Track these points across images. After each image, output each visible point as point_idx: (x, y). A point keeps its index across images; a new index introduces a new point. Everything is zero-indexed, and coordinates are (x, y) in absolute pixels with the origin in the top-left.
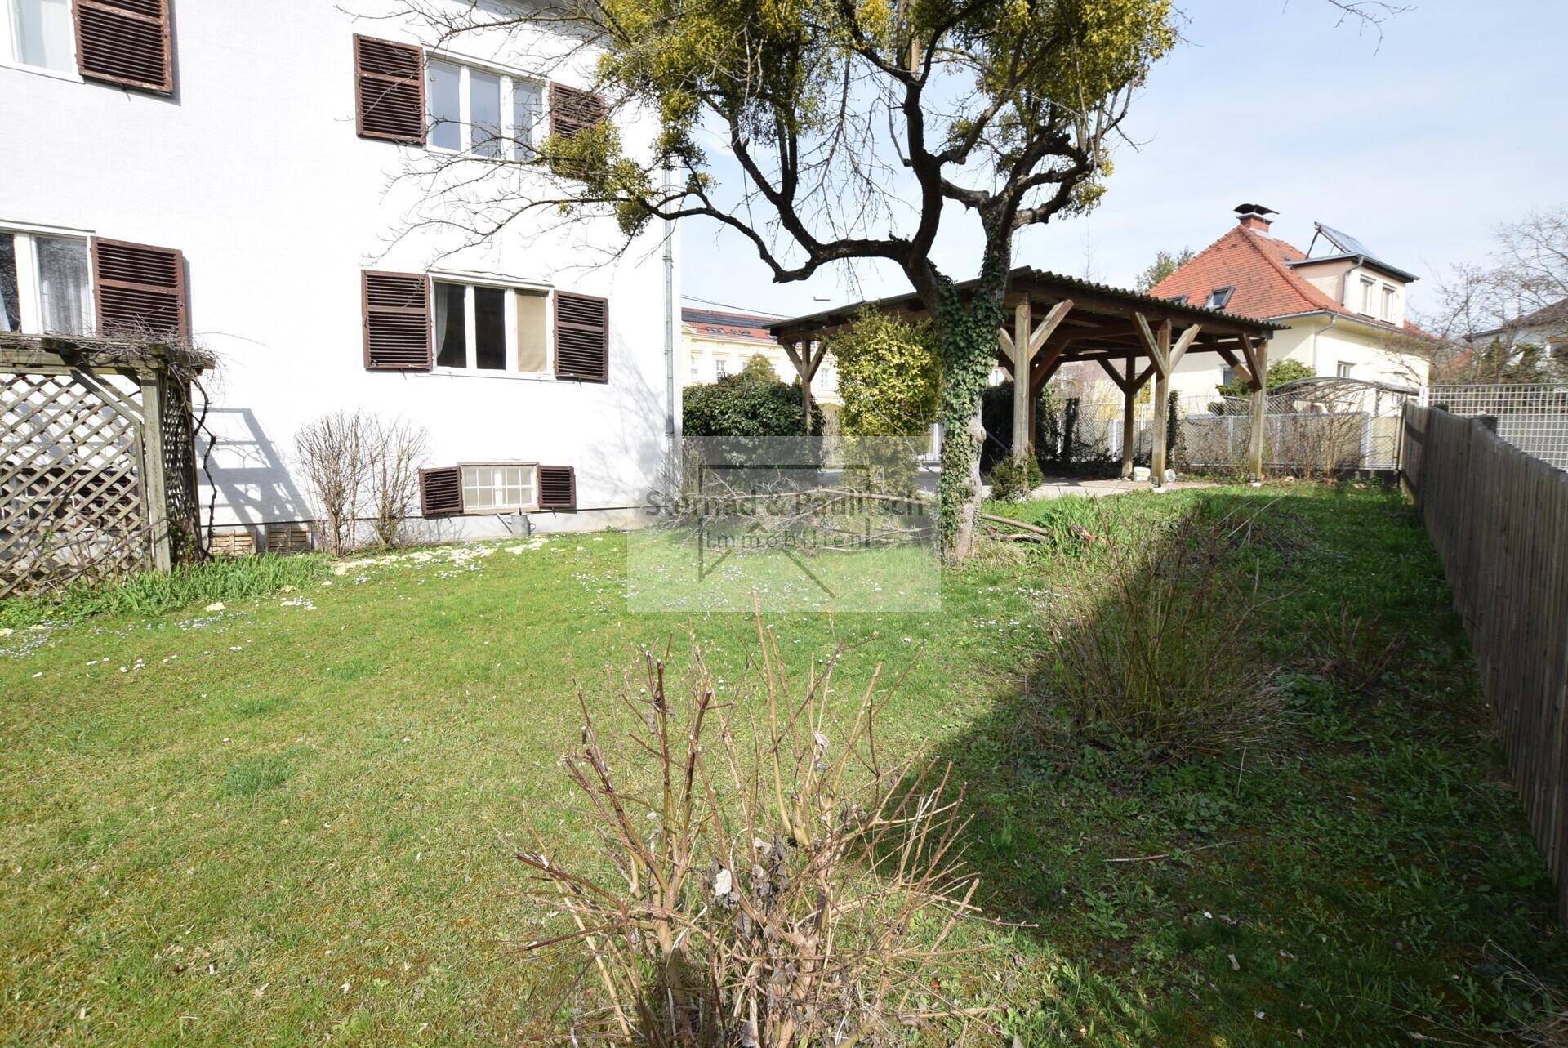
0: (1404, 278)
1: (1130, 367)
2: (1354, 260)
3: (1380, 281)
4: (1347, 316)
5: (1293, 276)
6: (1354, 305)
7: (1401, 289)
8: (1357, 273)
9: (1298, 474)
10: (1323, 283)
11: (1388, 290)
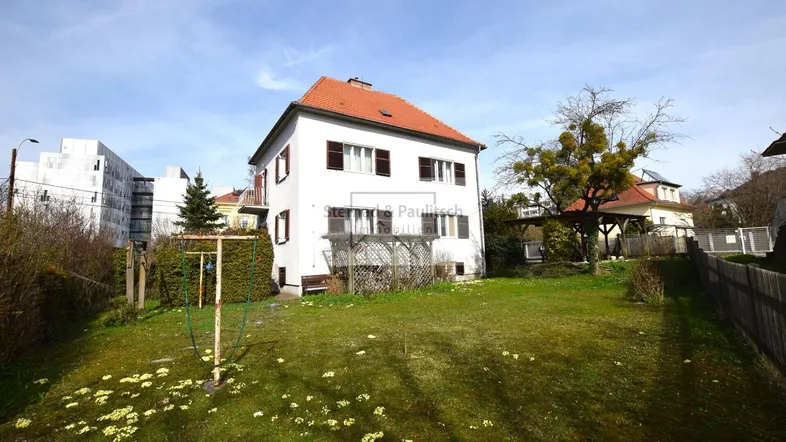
0: (677, 186)
1: (605, 227)
2: (659, 182)
3: (669, 188)
4: (660, 201)
5: (638, 188)
6: (661, 197)
7: (677, 190)
8: (660, 187)
9: (660, 255)
10: (650, 190)
11: (672, 190)
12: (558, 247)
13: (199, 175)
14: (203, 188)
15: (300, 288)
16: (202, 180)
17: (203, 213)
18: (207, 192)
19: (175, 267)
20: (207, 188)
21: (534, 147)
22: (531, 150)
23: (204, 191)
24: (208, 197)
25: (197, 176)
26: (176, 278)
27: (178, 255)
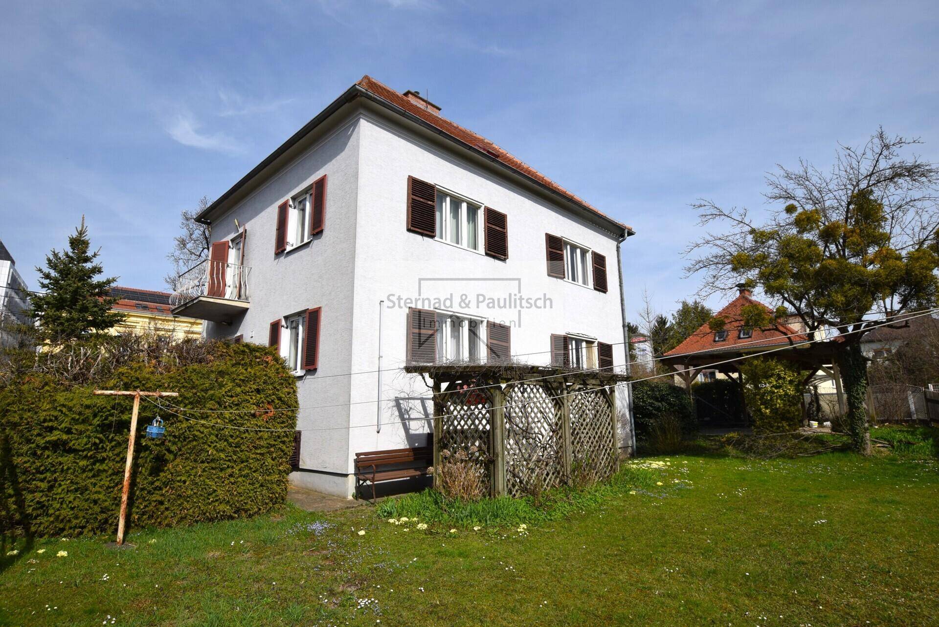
12: (779, 403)
13: (81, 233)
14: (87, 260)
15: (351, 481)
16: (86, 244)
17: (84, 309)
18: (97, 270)
19: (51, 429)
20: (95, 262)
21: (768, 229)
22: (762, 234)
23: (88, 265)
24: (96, 279)
25: (75, 235)
26: (51, 458)
27: (61, 398)
